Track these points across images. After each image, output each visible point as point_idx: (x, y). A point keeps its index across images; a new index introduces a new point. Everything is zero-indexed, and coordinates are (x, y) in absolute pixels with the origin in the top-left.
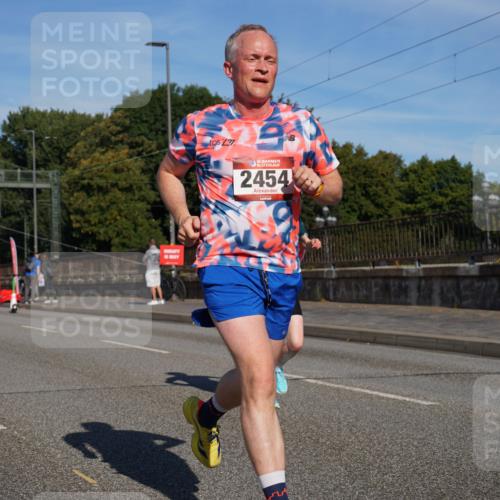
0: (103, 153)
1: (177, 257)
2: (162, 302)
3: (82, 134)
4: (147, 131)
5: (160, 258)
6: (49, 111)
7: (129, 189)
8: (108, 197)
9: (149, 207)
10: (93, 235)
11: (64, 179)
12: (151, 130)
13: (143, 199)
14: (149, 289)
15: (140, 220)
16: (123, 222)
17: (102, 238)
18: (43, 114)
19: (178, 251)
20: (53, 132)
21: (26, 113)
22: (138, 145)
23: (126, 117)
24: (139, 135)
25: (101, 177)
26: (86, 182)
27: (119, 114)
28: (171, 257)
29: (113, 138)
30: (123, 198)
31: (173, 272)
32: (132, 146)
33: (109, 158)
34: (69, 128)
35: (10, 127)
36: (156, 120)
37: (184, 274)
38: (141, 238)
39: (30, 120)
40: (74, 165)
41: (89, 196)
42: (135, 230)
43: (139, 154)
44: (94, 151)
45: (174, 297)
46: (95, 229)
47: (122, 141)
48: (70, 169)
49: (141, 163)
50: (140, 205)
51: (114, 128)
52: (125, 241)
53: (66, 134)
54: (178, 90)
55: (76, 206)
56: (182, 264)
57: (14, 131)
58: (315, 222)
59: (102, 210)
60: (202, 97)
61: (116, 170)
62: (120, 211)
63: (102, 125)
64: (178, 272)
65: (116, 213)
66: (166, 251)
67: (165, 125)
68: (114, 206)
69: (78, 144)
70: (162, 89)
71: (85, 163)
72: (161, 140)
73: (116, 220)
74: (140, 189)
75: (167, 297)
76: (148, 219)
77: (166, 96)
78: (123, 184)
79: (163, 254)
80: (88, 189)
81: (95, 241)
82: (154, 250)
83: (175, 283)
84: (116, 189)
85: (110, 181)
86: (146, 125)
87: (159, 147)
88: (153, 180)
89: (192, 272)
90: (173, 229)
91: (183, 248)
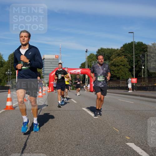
0: (118, 57)
2: (132, 91)
3: (114, 53)
4: (128, 52)
5: (131, 81)
6: (106, 48)
7: (124, 65)
8: (119, 67)
9: (129, 69)
11: (110, 63)
12: (129, 52)
13: (127, 68)
14: (129, 88)
15: (127, 72)
16: (123, 73)
17: (118, 76)
19: (135, 80)
20: (107, 53)
21: (102, 49)
22: (126, 55)
23: (124, 49)
24: (127, 53)
25: (118, 63)
26: (114, 64)
27: (122, 48)
28: (134, 81)
29: (121, 54)
30: (123, 67)
31: (134, 85)
32: (125, 56)
33: (120, 58)
34: (111, 52)
36: (130, 50)
37: (137, 85)
38: (127, 76)
39: (102, 50)
40: (112, 60)
42: (125, 75)
43: (126, 57)
44: (116, 57)
45: (135, 90)
46: (116, 74)
47: (123, 55)
48: (111, 61)
49: (126, 59)
50: (127, 69)
51: (121, 52)
52: (123, 77)
53: (110, 53)
54: (136, 43)
55: (112, 69)
56: (136, 82)
57: (99, 53)
59: (118, 70)
60: (141, 44)
61: (121, 61)
62: (122, 70)
63: (118, 51)
64: (135, 85)
65: (121, 71)
66: (133, 80)
67: (133, 51)
69: (113, 55)
70: (132, 43)
71: (114, 60)
72: (132, 54)
74: (127, 65)
75: (133, 90)
76: (128, 72)
78: (123, 64)
79: (132, 80)
80: (115, 66)
81: (116, 77)
82: (130, 79)
83: (135, 87)
84: (121, 66)
85: (120, 64)
86: (128, 51)
87: (131, 56)
88: (130, 63)
89: (139, 84)
90: (134, 75)
91: (136, 79)
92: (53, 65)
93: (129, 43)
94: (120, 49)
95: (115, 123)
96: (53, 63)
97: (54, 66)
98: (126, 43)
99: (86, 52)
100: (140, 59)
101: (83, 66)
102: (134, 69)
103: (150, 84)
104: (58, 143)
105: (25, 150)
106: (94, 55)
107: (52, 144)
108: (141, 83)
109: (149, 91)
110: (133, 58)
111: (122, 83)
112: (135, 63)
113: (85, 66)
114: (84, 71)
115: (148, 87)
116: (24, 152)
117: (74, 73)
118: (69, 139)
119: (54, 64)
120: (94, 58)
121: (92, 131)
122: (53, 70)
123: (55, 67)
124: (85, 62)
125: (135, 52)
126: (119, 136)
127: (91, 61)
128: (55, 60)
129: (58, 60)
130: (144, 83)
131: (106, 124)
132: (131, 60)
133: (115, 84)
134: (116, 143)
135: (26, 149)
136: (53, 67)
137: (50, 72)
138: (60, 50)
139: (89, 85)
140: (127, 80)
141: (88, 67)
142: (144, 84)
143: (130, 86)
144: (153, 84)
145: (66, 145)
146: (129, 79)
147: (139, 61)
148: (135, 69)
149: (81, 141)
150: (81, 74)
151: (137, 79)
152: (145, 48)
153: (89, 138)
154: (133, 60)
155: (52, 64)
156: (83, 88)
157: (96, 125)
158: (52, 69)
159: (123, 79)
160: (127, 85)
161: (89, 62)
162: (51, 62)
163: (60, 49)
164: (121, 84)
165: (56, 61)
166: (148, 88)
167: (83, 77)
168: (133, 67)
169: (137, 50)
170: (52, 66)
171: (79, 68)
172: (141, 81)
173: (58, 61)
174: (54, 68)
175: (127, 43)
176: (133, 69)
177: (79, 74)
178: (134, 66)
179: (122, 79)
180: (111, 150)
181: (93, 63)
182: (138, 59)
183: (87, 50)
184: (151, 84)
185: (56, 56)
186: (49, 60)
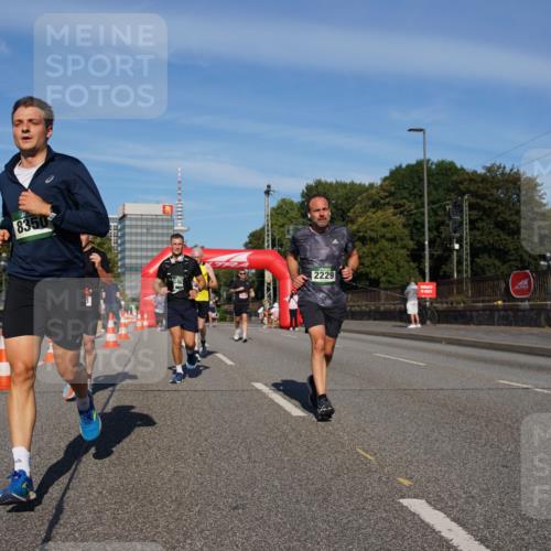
0: (374, 213)
1: (430, 291)
2: (419, 326)
3: (359, 198)
4: (407, 195)
5: (417, 292)
6: (334, 182)
7: (393, 240)
8: (378, 246)
9: (409, 253)
10: (367, 274)
12: (411, 195)
13: (403, 247)
15: (402, 263)
16: (389, 265)
17: (373, 276)
18: (331, 184)
20: (338, 197)
21: (319, 184)
22: (401, 206)
23: (392, 185)
24: (402, 198)
25: (373, 230)
26: (361, 234)
27: (387, 182)
28: (427, 292)
29: (382, 201)
30: (389, 246)
31: (428, 303)
32: (396, 207)
33: (378, 216)
34: (350, 194)
35: (307, 194)
36: (415, 187)
37: (435, 305)
39: (320, 189)
40: (352, 222)
41: (364, 244)
42: (398, 271)
43: (401, 213)
44: (368, 211)
45: (428, 322)
46: (368, 270)
47: (388, 204)
48: (350, 225)
49: (402, 219)
50: (404, 252)
51: (382, 194)
52: (391, 279)
53: (347, 199)
54: (432, 164)
58: (539, 264)
59: (373, 256)
60: (450, 169)
61: (384, 225)
62: (387, 256)
63: (374, 191)
64: (431, 303)
65: (383, 257)
66: (422, 287)
67: (422, 191)
68: (382, 253)
70: (420, 164)
71: (361, 220)
72: (419, 202)
73: (383, 263)
74: (402, 239)
75: (423, 322)
76: (408, 262)
77: (423, 169)
78: (389, 235)
80: (363, 240)
81: (367, 279)
82: (413, 286)
83: (429, 312)
84: (383, 241)
85: (379, 234)
86: (406, 191)
87: (417, 208)
88: (412, 233)
89: (442, 303)
90: (427, 271)
91: (435, 284)
92: (155, 238)
93: (408, 166)
94: (381, 185)
95: (364, 431)
96: (154, 231)
97: (158, 242)
98: (400, 166)
99: (267, 193)
100: (446, 218)
101: (255, 242)
102: (427, 252)
103: (479, 302)
104: (172, 502)
105: (57, 526)
106: (292, 203)
107: (152, 504)
108: (450, 299)
109: (474, 324)
110: (423, 214)
111: (387, 299)
112: (429, 230)
113: (263, 242)
114: (260, 257)
115: (471, 311)
116: (54, 532)
117: (227, 264)
118: (209, 488)
119: (157, 235)
120: (293, 214)
121: (286, 459)
122: (155, 254)
123: (160, 246)
124: (263, 229)
125: (429, 194)
126: (377, 476)
127: (283, 226)
128: (162, 220)
129: (173, 220)
130: (459, 298)
131: (332, 437)
132: (416, 223)
133: (364, 303)
134: (366, 500)
135: (61, 522)
136: (155, 246)
137: (144, 261)
138: (180, 189)
139: (276, 305)
140: (404, 287)
141: (273, 246)
142: (458, 303)
143: (412, 308)
144: (489, 301)
145: (197, 509)
146: (408, 284)
147: (443, 223)
148: (430, 252)
149: (250, 495)
150: (250, 267)
151: (438, 286)
152: (461, 183)
153: (276, 483)
154: (424, 221)
155: (152, 234)
156: (257, 315)
157: (299, 442)
158: (152, 250)
159: (391, 286)
160: (403, 306)
161: (276, 227)
162: (148, 228)
163: (180, 182)
164: (383, 302)
165: (165, 224)
166: (474, 314)
167: (254, 278)
168: (424, 245)
169: (436, 189)
170: (152, 242)
171: (243, 248)
172: (450, 293)
173: (170, 224)
174: (157, 249)
175: (404, 166)
176: (424, 250)
177: (242, 269)
178: (427, 243)
179: (387, 285)
180: (350, 525)
181: (288, 231)
182: (439, 218)
183: (269, 186)
184: (483, 301)
185: (164, 207)
186: (141, 219)
